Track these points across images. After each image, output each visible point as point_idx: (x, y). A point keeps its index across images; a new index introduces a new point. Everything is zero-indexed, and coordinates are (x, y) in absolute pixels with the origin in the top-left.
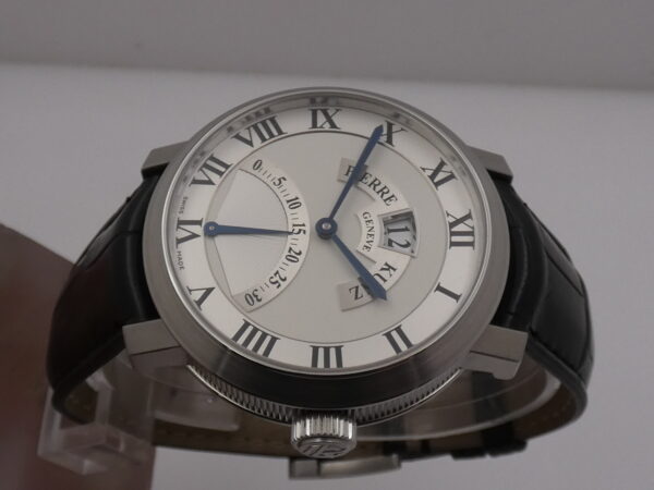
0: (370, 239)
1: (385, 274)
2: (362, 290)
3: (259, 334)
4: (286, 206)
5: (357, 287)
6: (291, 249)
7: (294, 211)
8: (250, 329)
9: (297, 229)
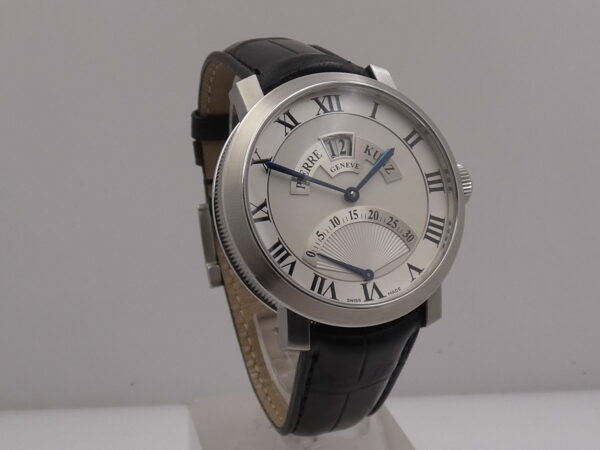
0: (350, 165)
1: (372, 152)
2: (387, 166)
3: (431, 228)
4: (338, 227)
5: (386, 169)
6: (370, 218)
7: (341, 220)
8: (429, 234)
9: (354, 216)
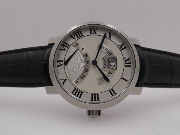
0: (105, 65)
1: (109, 75)
3: (78, 91)
4: (84, 56)
6: (86, 68)
7: (86, 58)
9: (87, 63)
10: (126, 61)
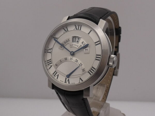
0: (76, 45)
1: (83, 44)
4: (66, 61)
5: (85, 49)
6: (75, 61)
7: (67, 59)
9: (71, 59)
10: (76, 29)
